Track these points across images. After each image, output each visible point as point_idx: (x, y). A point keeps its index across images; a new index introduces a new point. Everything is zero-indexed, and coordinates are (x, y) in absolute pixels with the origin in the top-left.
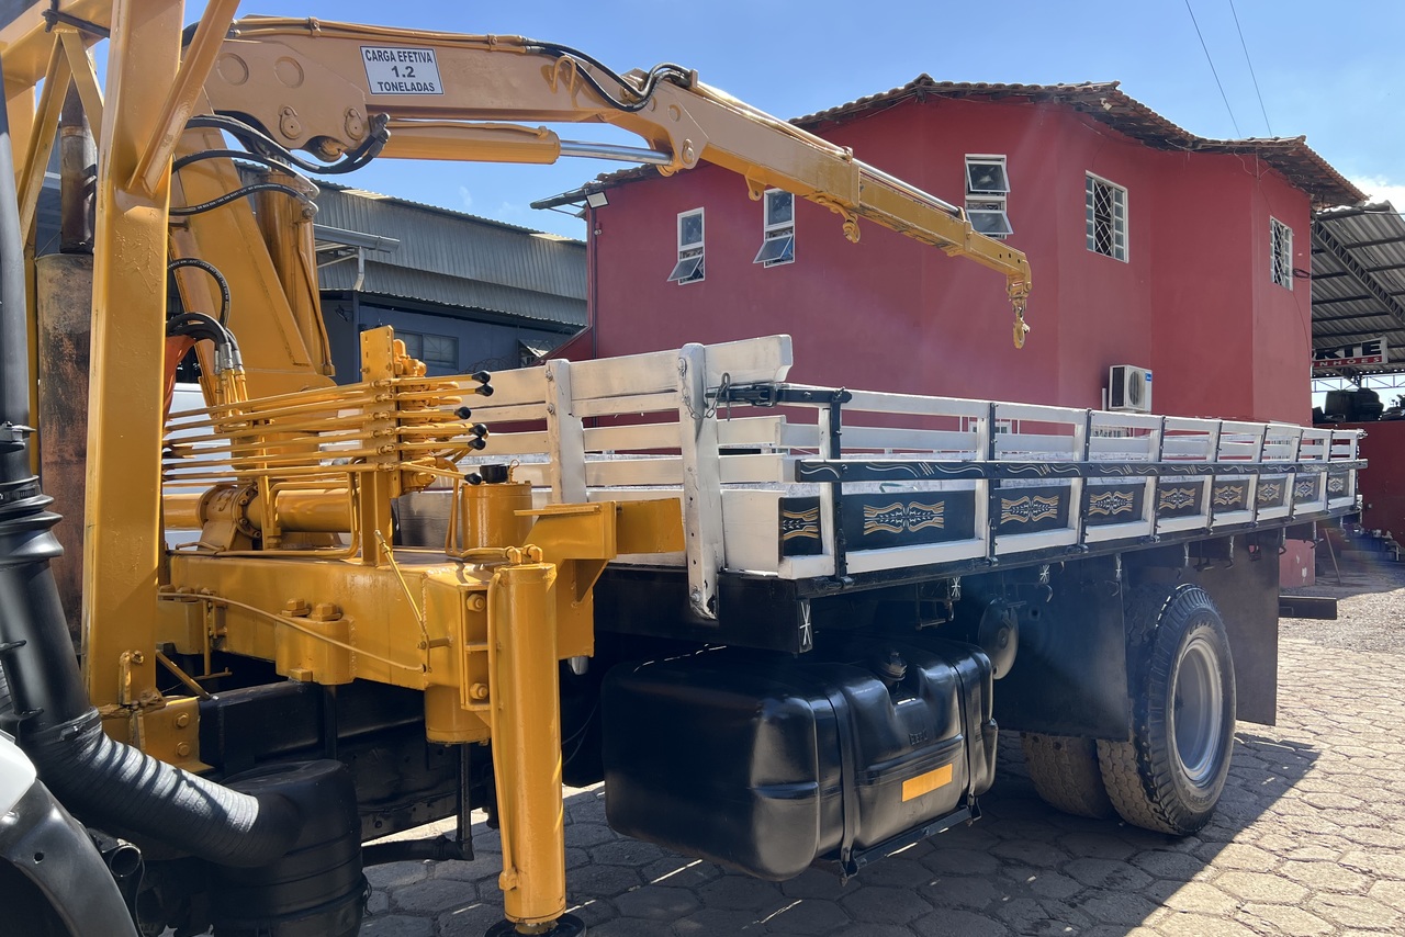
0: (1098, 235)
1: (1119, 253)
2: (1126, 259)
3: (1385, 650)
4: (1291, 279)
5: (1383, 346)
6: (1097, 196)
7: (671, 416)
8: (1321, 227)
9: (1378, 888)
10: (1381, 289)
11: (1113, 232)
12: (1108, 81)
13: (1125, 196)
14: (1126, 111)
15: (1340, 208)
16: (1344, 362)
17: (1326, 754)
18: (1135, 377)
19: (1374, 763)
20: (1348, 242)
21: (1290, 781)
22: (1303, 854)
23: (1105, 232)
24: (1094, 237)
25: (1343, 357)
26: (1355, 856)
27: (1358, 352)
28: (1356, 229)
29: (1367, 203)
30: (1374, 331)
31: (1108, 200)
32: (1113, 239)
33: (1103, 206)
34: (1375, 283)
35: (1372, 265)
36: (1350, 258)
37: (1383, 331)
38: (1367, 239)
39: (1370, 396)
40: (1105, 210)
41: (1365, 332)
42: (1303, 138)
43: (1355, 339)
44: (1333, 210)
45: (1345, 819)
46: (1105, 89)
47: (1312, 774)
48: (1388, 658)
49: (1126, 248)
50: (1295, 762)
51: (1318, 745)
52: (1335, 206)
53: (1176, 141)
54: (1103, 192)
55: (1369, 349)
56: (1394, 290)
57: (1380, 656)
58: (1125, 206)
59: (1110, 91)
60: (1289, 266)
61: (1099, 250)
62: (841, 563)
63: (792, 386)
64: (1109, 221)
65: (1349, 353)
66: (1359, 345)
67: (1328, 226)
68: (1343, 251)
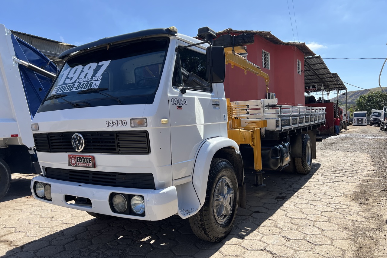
0: (264, 64)
1: (268, 67)
2: (269, 69)
3: (325, 150)
4: (301, 73)
5: (316, 86)
6: (264, 55)
7: (260, 109)
8: (306, 61)
9: (337, 177)
10: (317, 74)
11: (267, 63)
12: (268, 31)
13: (269, 55)
14: (272, 37)
15: (310, 56)
16: (308, 90)
17: (322, 164)
18: (272, 95)
19: (330, 165)
20: (311, 64)
21: (319, 167)
22: (325, 175)
23: (266, 63)
24: (263, 64)
25: (308, 89)
26: (332, 175)
27: (311, 87)
28: (313, 61)
29: (315, 56)
30: (314, 83)
31: (266, 56)
32: (267, 64)
33: (265, 57)
34: (316, 73)
35: (315, 69)
36: (311, 67)
37: (316, 83)
38: (315, 63)
39: (313, 97)
40: (265, 58)
41: (312, 83)
42: (305, 43)
43: (310, 85)
44: (309, 57)
45: (329, 171)
46: (268, 33)
47: (321, 166)
48: (326, 151)
49: (269, 66)
50: (318, 166)
51: (320, 163)
52: (309, 56)
53: (280, 43)
54: (265, 54)
55: (313, 87)
56: (319, 74)
57: (324, 151)
58: (269, 57)
59: (269, 33)
60: (300, 70)
61: (264, 67)
62: (282, 128)
63: (278, 105)
64: (266, 60)
65: (309, 88)
66: (311, 86)
67: (307, 60)
68: (310, 66)
